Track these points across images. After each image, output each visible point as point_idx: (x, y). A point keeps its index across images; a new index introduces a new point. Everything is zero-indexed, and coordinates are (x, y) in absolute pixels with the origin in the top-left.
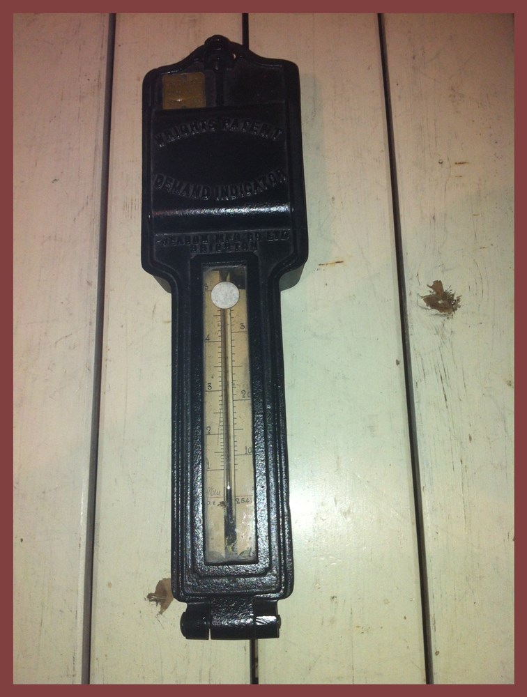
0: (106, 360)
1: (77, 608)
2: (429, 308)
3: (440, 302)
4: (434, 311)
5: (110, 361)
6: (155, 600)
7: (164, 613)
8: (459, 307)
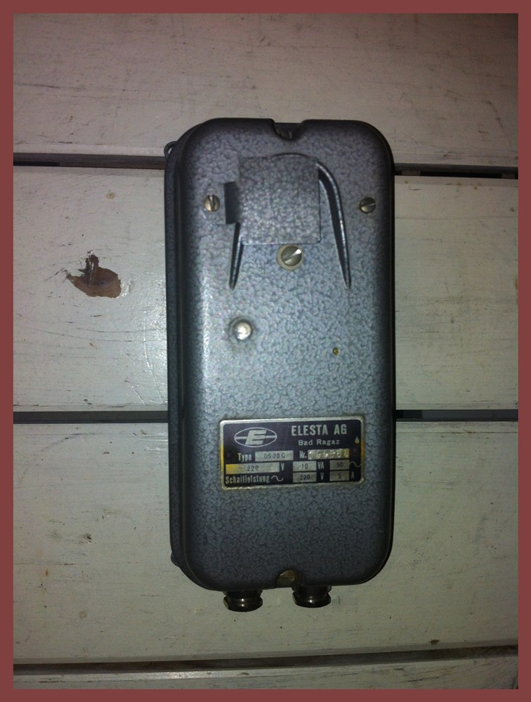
0: (459, 184)
1: (77, 143)
5: (458, 191)
6: (88, 267)
7: (68, 281)
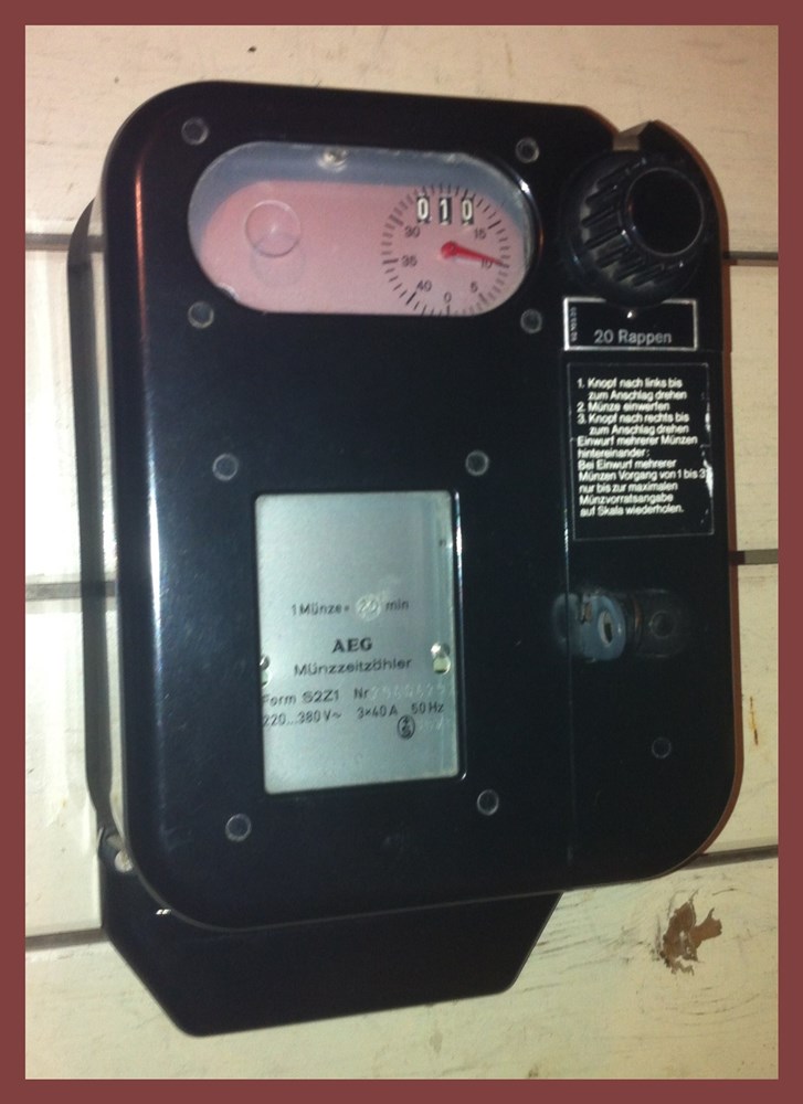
2: (672, 915)
3: (682, 934)
4: (666, 925)
8: (673, 972)
